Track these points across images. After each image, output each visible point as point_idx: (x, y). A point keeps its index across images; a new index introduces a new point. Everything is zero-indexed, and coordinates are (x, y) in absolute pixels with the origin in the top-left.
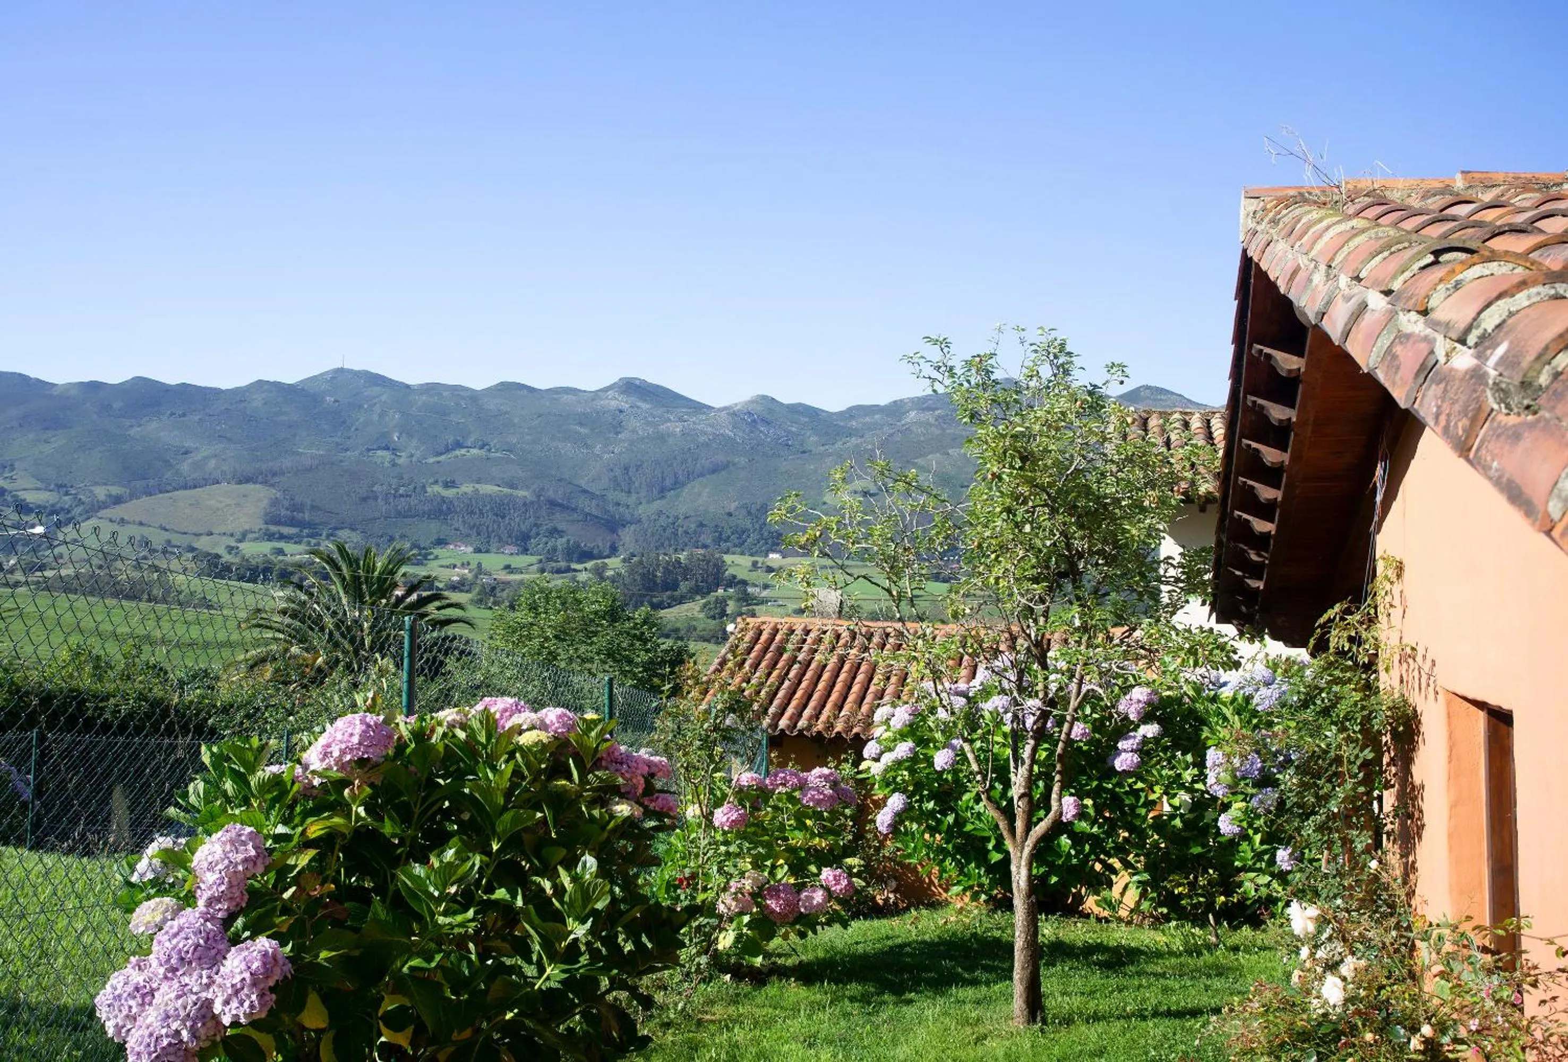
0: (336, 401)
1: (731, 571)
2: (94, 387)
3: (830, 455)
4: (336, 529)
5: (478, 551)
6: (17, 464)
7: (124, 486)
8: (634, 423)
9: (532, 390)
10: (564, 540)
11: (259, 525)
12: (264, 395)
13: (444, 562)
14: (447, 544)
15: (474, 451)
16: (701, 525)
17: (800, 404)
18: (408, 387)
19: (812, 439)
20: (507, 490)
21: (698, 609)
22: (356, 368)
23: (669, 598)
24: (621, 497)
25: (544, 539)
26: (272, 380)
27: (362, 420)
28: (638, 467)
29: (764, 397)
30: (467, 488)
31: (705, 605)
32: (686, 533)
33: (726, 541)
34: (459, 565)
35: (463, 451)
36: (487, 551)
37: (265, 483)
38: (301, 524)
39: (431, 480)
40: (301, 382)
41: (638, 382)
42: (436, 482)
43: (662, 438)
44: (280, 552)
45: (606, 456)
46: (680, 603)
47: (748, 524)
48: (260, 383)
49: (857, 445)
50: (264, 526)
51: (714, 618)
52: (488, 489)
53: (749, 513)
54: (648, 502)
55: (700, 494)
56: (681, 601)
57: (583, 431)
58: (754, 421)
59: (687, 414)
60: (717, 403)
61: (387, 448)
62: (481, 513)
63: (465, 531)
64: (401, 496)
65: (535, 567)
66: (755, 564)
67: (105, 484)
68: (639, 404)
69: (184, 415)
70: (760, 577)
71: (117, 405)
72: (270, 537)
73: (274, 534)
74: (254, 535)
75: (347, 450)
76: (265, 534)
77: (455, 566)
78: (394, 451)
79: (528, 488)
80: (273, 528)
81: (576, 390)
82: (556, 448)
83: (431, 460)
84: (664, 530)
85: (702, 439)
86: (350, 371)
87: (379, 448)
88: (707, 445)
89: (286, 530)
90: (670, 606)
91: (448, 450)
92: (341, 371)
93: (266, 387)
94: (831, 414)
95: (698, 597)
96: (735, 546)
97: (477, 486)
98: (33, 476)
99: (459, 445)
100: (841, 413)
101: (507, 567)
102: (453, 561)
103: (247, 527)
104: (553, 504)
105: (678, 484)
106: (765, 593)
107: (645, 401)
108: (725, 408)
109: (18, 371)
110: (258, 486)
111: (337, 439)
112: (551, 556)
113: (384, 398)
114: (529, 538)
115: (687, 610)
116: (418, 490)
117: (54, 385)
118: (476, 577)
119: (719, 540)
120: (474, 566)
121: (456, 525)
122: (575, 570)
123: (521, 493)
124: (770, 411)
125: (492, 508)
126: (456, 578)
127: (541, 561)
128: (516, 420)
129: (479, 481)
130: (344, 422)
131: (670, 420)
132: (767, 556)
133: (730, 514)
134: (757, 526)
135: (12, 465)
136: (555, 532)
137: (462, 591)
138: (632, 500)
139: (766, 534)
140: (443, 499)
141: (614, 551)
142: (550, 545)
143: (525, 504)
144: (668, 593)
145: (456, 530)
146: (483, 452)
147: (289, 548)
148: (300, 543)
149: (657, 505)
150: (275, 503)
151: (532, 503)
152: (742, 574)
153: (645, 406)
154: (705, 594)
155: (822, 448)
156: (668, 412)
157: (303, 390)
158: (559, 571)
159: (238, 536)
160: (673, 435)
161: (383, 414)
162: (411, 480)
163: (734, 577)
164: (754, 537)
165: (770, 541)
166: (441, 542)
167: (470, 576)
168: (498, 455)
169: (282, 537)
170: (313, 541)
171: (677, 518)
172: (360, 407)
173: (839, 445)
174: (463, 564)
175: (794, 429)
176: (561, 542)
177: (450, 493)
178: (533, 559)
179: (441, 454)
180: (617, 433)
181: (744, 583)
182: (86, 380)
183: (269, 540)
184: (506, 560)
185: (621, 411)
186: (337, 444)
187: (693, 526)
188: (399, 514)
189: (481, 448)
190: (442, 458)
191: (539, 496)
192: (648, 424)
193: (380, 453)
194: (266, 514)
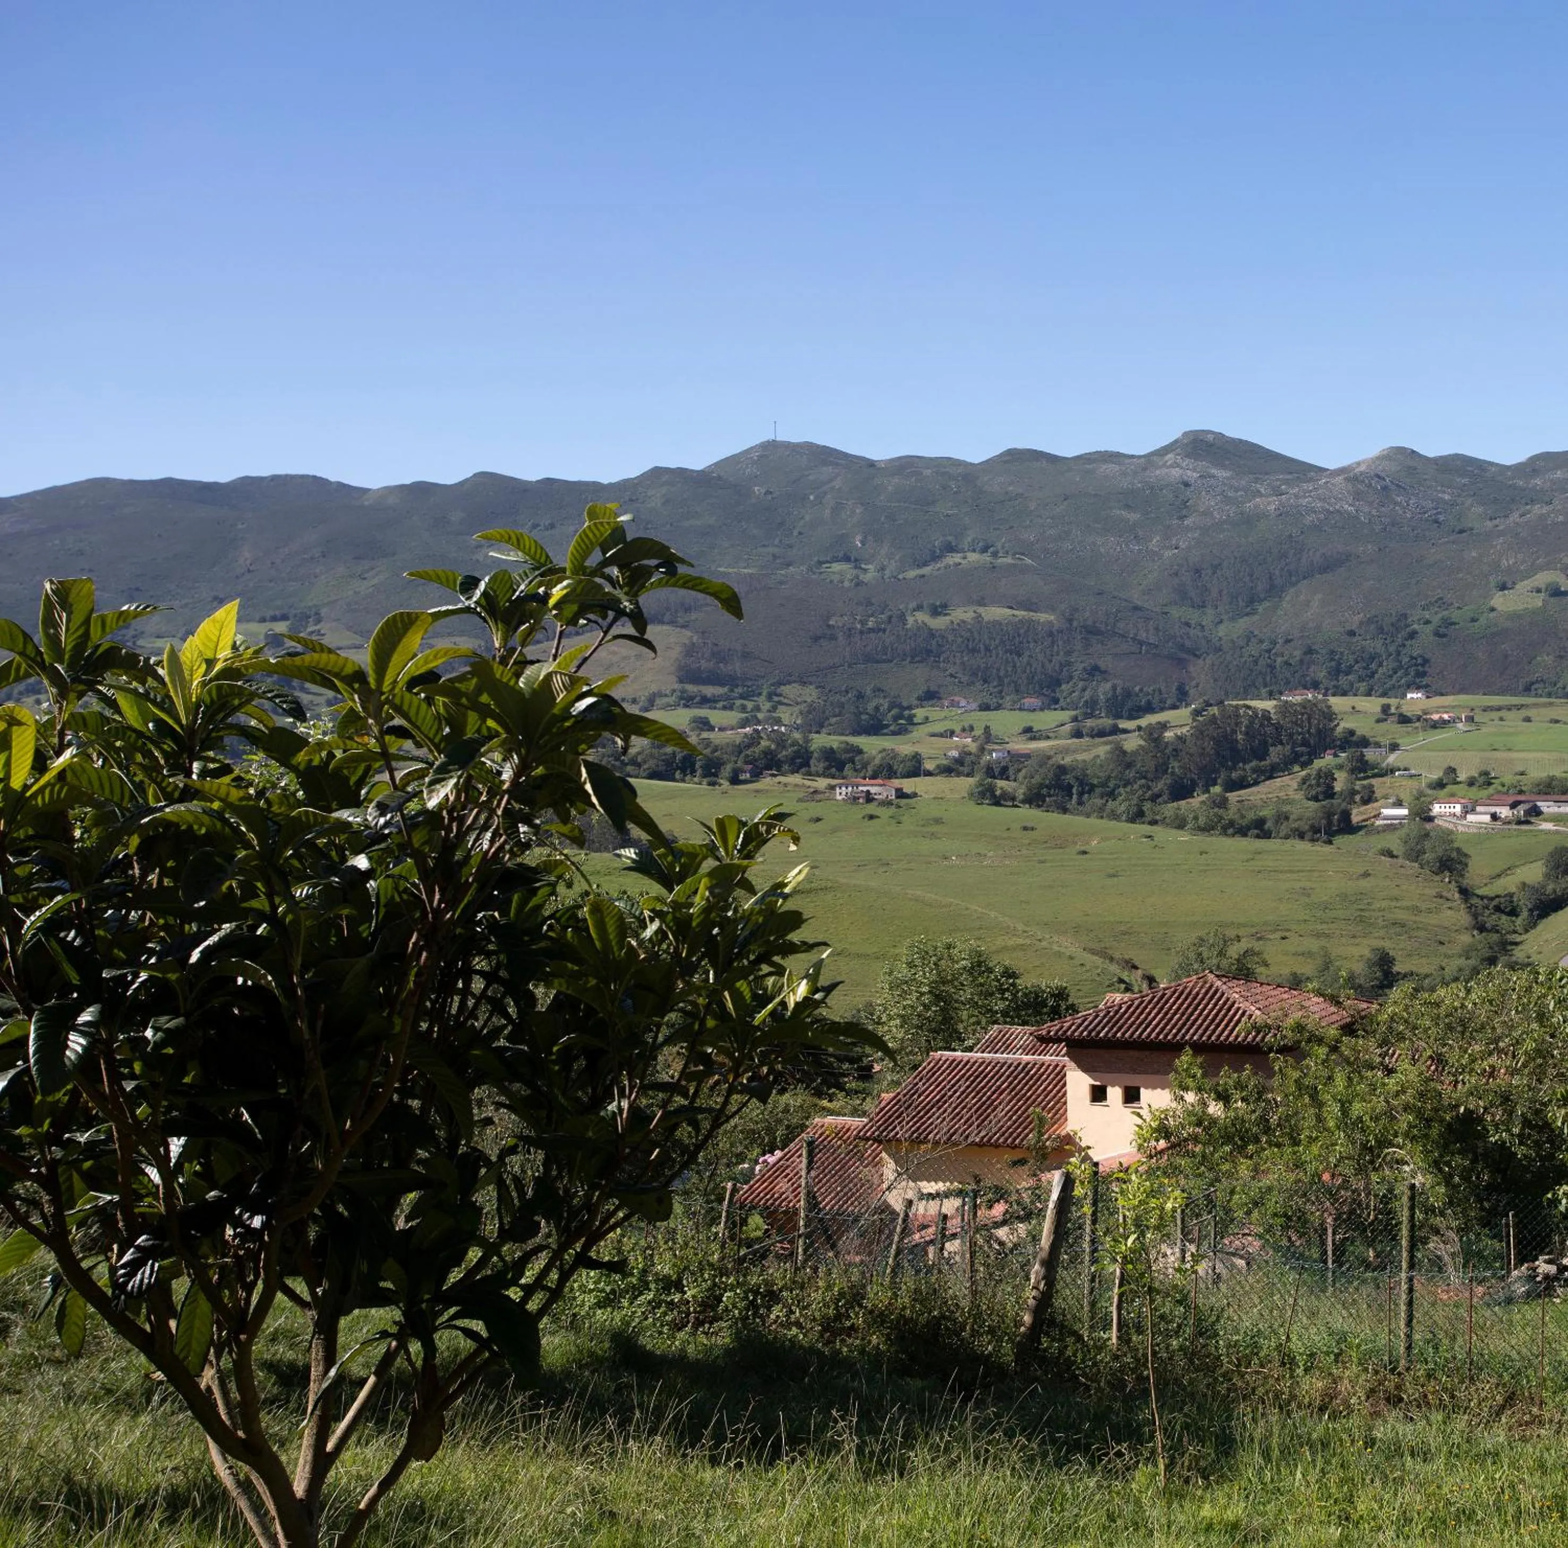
0: (768, 492)
1: (1344, 725)
2: (421, 490)
3: (1502, 534)
4: (780, 683)
5: (985, 708)
6: (324, 612)
7: (476, 637)
8: (1208, 501)
9: (1053, 459)
10: (1108, 686)
11: (670, 683)
12: (664, 490)
13: (939, 728)
14: (940, 698)
15: (973, 557)
16: (1310, 651)
17: (1457, 457)
18: (871, 464)
19: (1475, 513)
20: (1021, 613)
21: (1295, 786)
22: (795, 438)
23: (1254, 770)
24: (1193, 616)
25: (1081, 684)
26: (673, 465)
27: (807, 518)
28: (1215, 568)
29: (1401, 450)
30: (962, 614)
31: (1304, 781)
32: (1287, 663)
33: (1347, 674)
34: (958, 729)
35: (956, 558)
36: (998, 707)
37: (672, 623)
38: (730, 681)
39: (913, 605)
40: (716, 464)
41: (1210, 437)
42: (919, 608)
43: (1248, 521)
44: (705, 724)
45: (1168, 554)
46: (1271, 777)
47: (1377, 646)
48: (657, 472)
49: (1542, 517)
50: (677, 686)
51: (1316, 799)
52: (995, 613)
53: (1381, 630)
54: (1232, 619)
55: (1307, 603)
56: (1271, 773)
57: (1133, 517)
58: (1385, 488)
59: (1286, 482)
60: (1332, 465)
61: (847, 559)
62: (987, 649)
63: (965, 679)
64: (871, 630)
65: (1068, 728)
66: (1386, 709)
67: (450, 635)
68: (1214, 471)
69: (552, 526)
70: (1391, 730)
71: (456, 516)
72: (687, 701)
73: (691, 698)
74: (665, 700)
75: (789, 565)
76: (681, 698)
77: (952, 733)
78: (857, 563)
79: (1052, 609)
80: (691, 688)
81: (1118, 455)
82: (1094, 544)
83: (912, 574)
84: (1256, 662)
85: (1309, 519)
86: (787, 445)
87: (836, 560)
88: (1317, 528)
89: (709, 691)
90: (1256, 783)
91: (935, 558)
92: (770, 447)
93: (665, 478)
94: (1503, 468)
95: (1297, 768)
96: (1361, 679)
97: (981, 610)
98: (349, 628)
99: (950, 548)
100: (1519, 469)
101: (1028, 730)
102: (949, 725)
103: (654, 688)
104: (1091, 631)
105: (1274, 591)
106: (1392, 759)
107: (1223, 467)
108: (1341, 471)
109: (311, 473)
110: (665, 627)
111: (771, 550)
112: (1091, 708)
113: (837, 484)
114: (1058, 683)
115: (1281, 788)
116: (894, 620)
117: (365, 491)
118: (982, 750)
119: (1336, 672)
120: (978, 732)
121: (951, 670)
122: (1125, 731)
123: (1043, 617)
124: (1411, 470)
125: (1002, 642)
126: (954, 753)
127: (1075, 719)
128: (1032, 506)
129: (982, 603)
130: (782, 524)
131: (1259, 494)
132: (1404, 696)
133: (1352, 633)
134: (1392, 649)
135: (317, 614)
136: (1094, 671)
137: (959, 774)
138: (1208, 617)
139: (1406, 660)
140: (932, 634)
141: (1182, 698)
142: (1087, 695)
143: (1051, 634)
144: (1254, 763)
145: (951, 676)
146: (987, 558)
147: (716, 717)
148: (730, 708)
149: (1243, 623)
150: (690, 650)
151: (1060, 631)
152: (1362, 727)
153: (1221, 474)
154: (1304, 765)
155: (1489, 524)
156: (1256, 480)
157: (719, 478)
158: (1101, 733)
159: (643, 701)
160: (1265, 515)
161: (838, 508)
162: (884, 608)
163: (1352, 733)
164: (1389, 664)
165: (1412, 671)
166: (930, 697)
167: (973, 747)
168: (1009, 560)
169: (705, 701)
170: (750, 705)
171: (1274, 643)
172: (805, 498)
173: (1515, 517)
174: (964, 730)
175: (1447, 497)
176: (1103, 690)
177: (938, 623)
178: (1065, 715)
179: (925, 564)
180: (1182, 518)
181: (1364, 742)
182: (408, 481)
183: (686, 706)
184: (1026, 719)
185: (1187, 485)
186: (775, 557)
187: (1298, 653)
188: (869, 659)
189: (984, 550)
190: (926, 570)
191: (1070, 621)
192: (1227, 500)
193: (836, 567)
194: (680, 668)
